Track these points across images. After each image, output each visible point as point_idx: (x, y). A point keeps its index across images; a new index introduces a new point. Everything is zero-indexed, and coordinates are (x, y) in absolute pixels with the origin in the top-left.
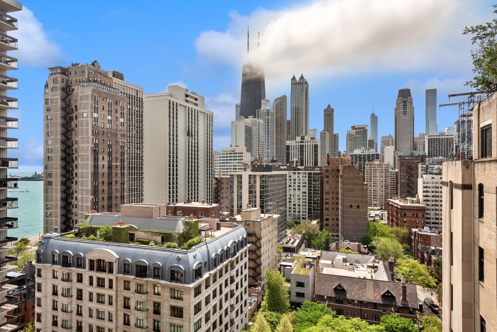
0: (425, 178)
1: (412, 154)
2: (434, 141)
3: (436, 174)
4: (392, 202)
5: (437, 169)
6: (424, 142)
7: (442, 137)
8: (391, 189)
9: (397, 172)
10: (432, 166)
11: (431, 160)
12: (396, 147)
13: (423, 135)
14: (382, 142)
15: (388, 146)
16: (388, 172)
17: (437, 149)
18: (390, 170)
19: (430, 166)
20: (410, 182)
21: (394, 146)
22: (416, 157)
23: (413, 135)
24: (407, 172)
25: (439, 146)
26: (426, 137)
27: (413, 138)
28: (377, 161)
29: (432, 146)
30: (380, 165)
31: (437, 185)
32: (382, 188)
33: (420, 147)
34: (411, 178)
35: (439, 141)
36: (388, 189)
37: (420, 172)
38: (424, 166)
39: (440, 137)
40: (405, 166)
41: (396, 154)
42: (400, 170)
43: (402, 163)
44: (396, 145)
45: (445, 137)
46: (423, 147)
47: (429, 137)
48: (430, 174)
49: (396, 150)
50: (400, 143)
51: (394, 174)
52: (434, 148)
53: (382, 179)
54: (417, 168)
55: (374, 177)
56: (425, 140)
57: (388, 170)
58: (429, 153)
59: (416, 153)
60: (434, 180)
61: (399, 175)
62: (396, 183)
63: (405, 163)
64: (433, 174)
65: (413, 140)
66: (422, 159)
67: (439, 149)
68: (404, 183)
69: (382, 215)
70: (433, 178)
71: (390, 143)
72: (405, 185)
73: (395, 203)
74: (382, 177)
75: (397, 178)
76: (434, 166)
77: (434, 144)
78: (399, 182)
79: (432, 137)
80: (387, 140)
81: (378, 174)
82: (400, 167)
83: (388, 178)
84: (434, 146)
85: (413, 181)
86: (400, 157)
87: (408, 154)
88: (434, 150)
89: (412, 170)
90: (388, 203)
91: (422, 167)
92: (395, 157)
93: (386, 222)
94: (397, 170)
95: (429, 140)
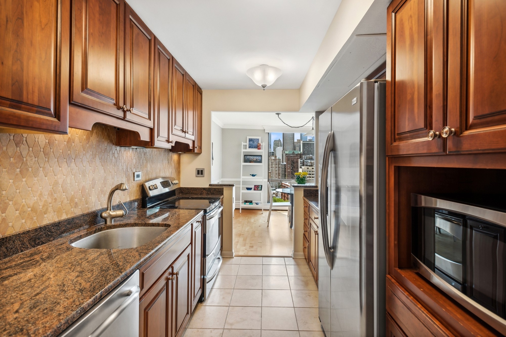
0: (303, 168)
1: (293, 153)
2: (306, 145)
3: (310, 166)
4: (284, 184)
5: (310, 163)
6: (300, 145)
7: (310, 142)
8: (281, 176)
9: (285, 165)
10: (306, 161)
11: (306, 157)
12: (283, 148)
13: (299, 141)
14: (274, 144)
15: (278, 147)
16: (280, 164)
17: (307, 150)
18: (281, 163)
19: (305, 161)
20: (293, 171)
21: (282, 147)
22: (297, 155)
23: (294, 140)
24: (292, 165)
25: (309, 148)
26: (302, 142)
27: (294, 142)
28: (273, 157)
29: (305, 148)
30: (275, 160)
31: (310, 173)
32: (276, 175)
33: (297, 148)
34: (294, 168)
35: (309, 145)
36: (280, 176)
37: (299, 165)
38: (302, 161)
39: (309, 142)
40: (290, 161)
41: (283, 153)
42: (287, 163)
43: (288, 159)
44: (283, 146)
45: (312, 142)
46: (299, 148)
47: (303, 142)
48: (306, 166)
49: (283, 150)
50: (286, 145)
51: (283, 166)
52: (306, 149)
53: (276, 169)
54: (297, 162)
55: (271, 168)
56: (300, 144)
57: (280, 163)
58: (303, 153)
59: (296, 152)
60: (308, 170)
61: (287, 167)
62: (285, 172)
63: (290, 159)
64: (307, 166)
65: (294, 143)
66: (300, 156)
67: (309, 150)
68: (289, 172)
69: (277, 193)
70: (308, 168)
71: (279, 145)
72: (290, 173)
73: (286, 185)
74: (276, 168)
75: (285, 169)
76: (307, 161)
77: (306, 147)
78: (287, 171)
79: (305, 142)
80: (277, 142)
81: (274, 165)
82: (287, 161)
83: (280, 169)
84: (306, 148)
85: (295, 170)
86: (286, 154)
87: (291, 153)
88: (306, 150)
89: (294, 163)
90: (282, 185)
91: (301, 161)
92: (283, 155)
93: (280, 197)
94: (285, 163)
95: (303, 144)
